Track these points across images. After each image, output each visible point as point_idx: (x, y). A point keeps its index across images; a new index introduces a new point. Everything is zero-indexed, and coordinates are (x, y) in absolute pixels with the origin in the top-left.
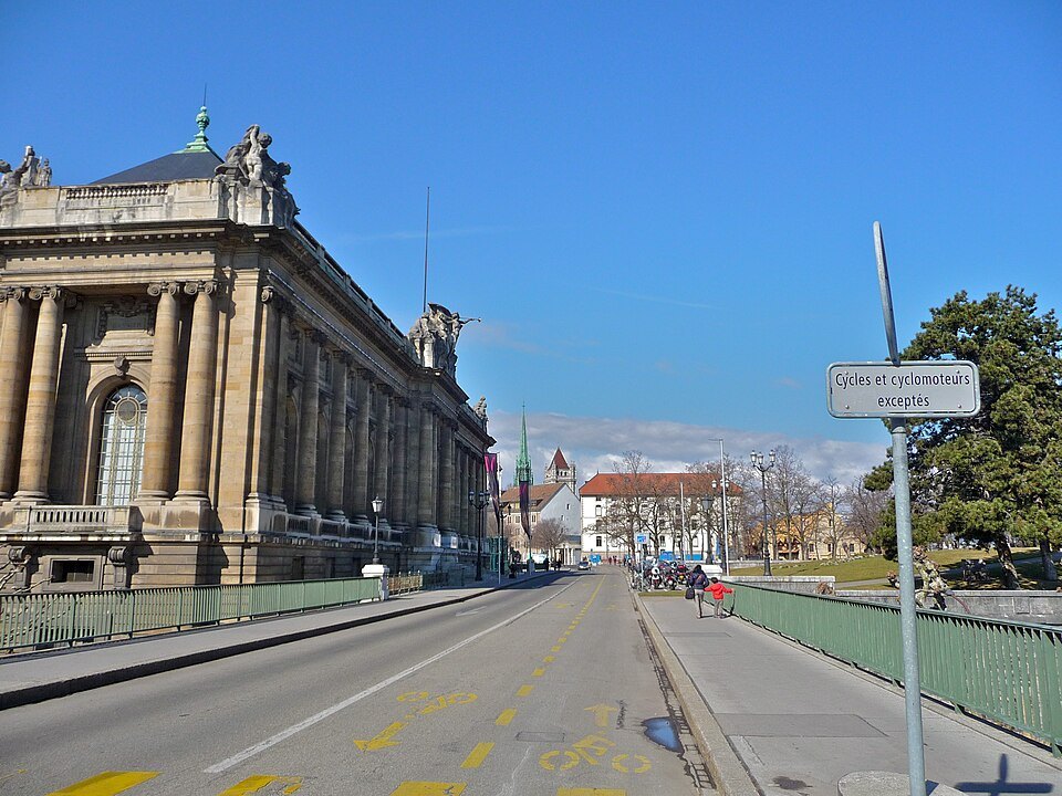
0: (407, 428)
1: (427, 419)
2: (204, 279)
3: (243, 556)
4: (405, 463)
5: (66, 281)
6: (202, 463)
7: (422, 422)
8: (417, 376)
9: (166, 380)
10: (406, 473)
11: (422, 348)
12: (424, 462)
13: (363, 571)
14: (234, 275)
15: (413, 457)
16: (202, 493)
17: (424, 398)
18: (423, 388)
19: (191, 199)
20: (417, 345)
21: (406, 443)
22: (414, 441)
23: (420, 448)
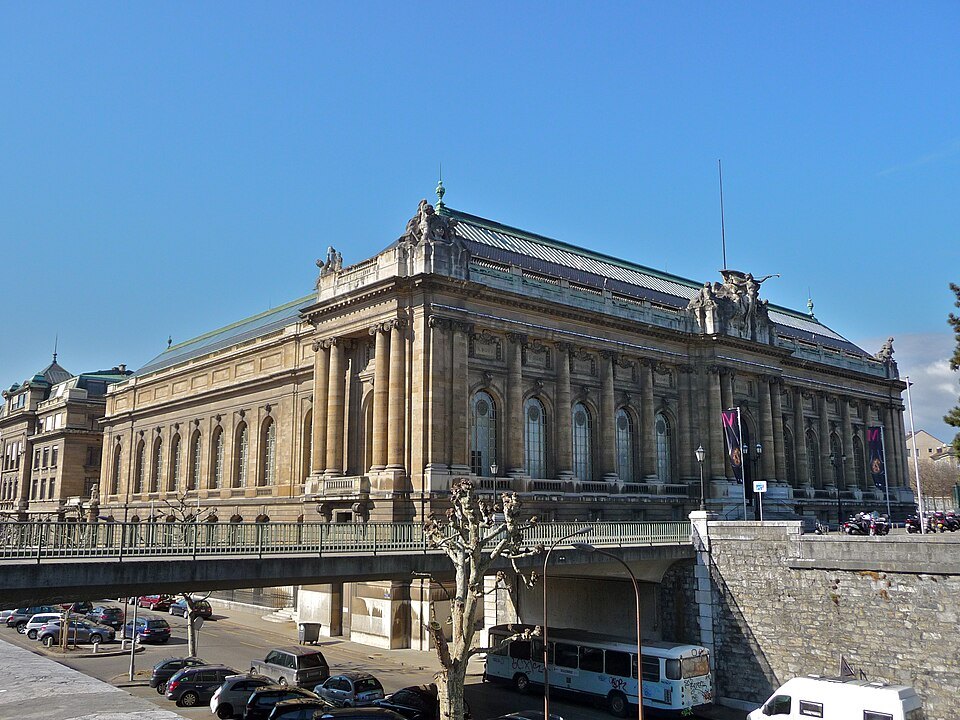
0: (690, 392)
1: (712, 380)
2: (392, 319)
3: (423, 508)
4: (691, 423)
5: (339, 333)
6: (398, 445)
7: (709, 384)
8: (697, 343)
9: (380, 391)
10: (691, 432)
11: (703, 315)
12: (712, 421)
13: (690, 516)
14: (412, 312)
15: (701, 416)
16: (399, 466)
17: (710, 362)
18: (707, 353)
19: (387, 264)
20: (698, 314)
21: (690, 405)
22: (702, 402)
23: (709, 408)
